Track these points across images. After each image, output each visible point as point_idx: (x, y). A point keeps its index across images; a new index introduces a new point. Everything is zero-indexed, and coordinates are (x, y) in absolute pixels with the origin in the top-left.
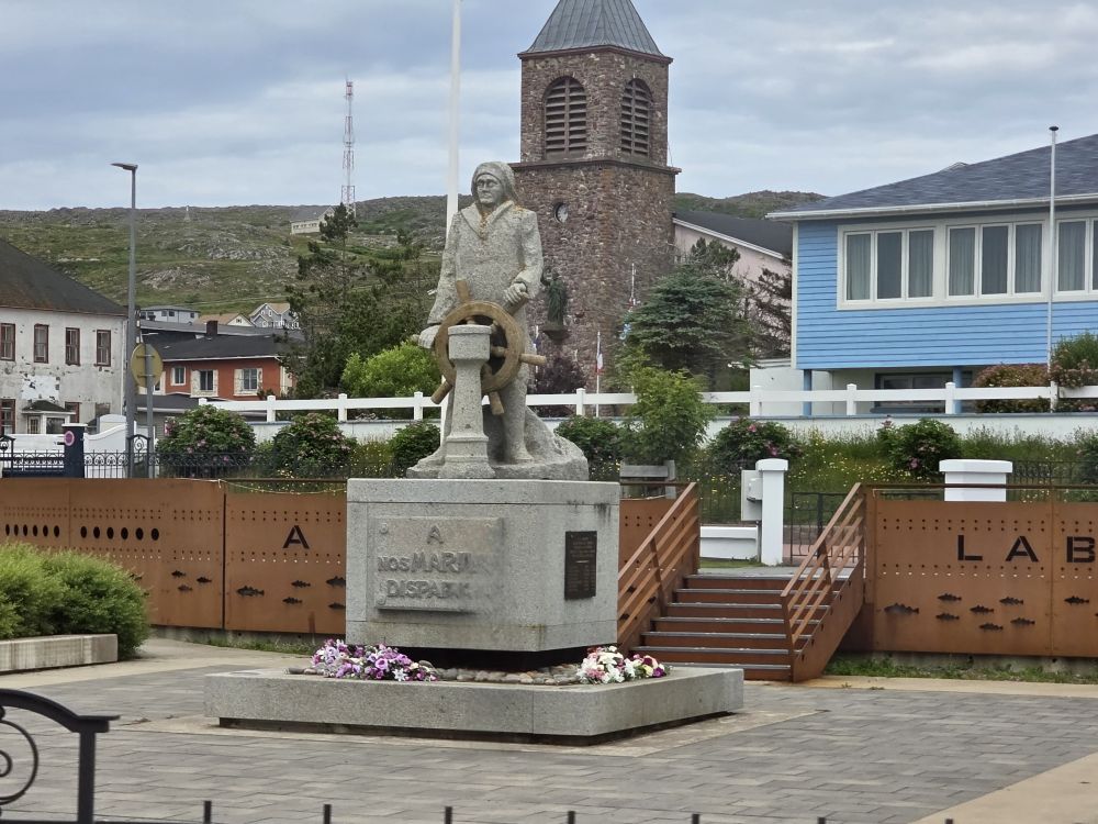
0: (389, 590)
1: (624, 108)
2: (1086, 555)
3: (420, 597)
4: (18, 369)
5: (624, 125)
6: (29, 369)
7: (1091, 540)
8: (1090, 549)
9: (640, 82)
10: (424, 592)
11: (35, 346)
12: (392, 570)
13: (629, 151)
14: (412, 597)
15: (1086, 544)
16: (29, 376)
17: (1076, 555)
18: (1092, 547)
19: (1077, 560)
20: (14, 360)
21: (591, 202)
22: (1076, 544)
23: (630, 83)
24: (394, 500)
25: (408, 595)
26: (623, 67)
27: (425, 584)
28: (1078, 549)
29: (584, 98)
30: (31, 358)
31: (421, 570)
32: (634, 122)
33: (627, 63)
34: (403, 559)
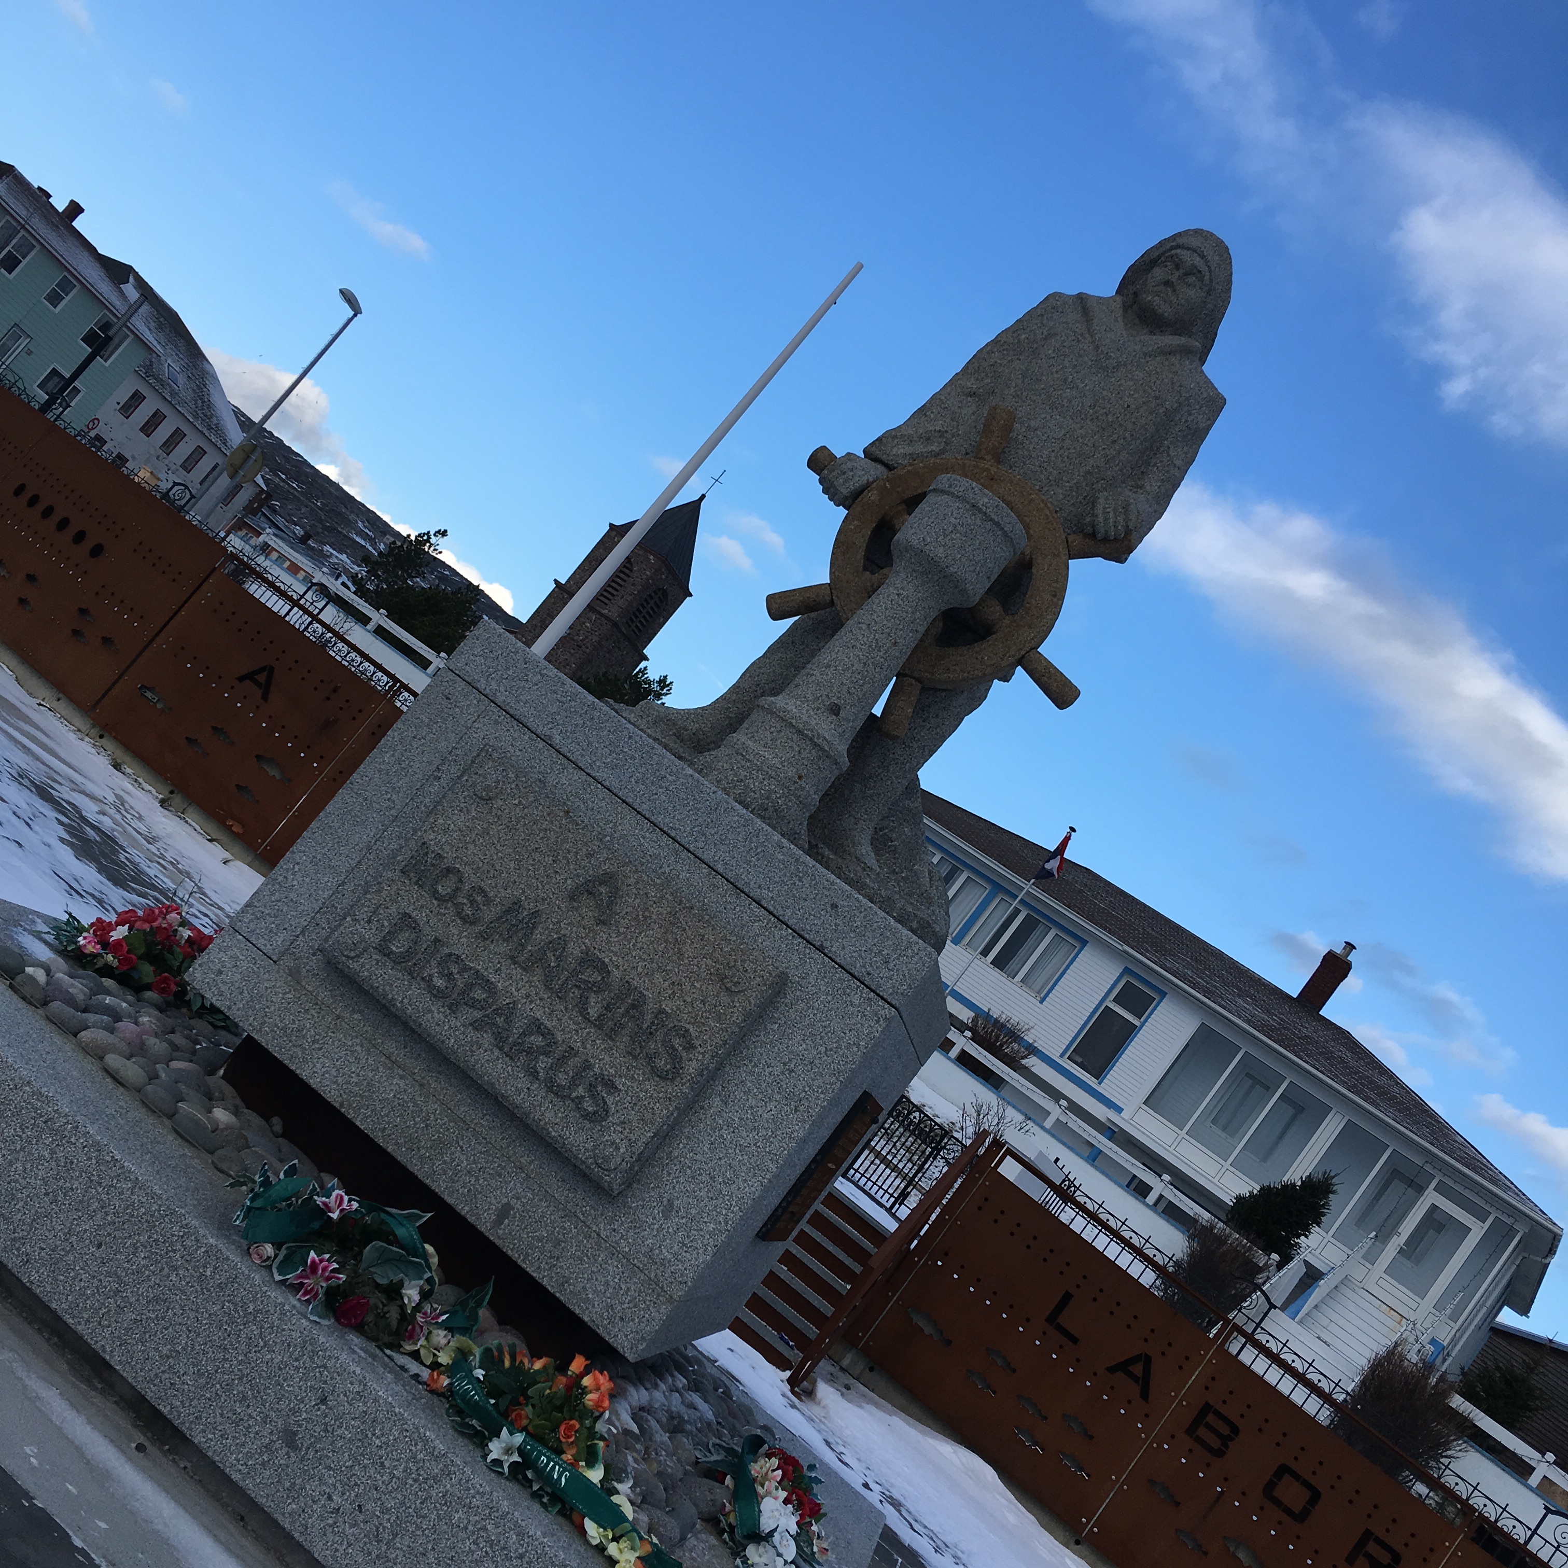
0: (391, 935)
1: (646, 600)
2: (1215, 1442)
3: (453, 1008)
4: (167, 462)
5: (638, 610)
6: (173, 467)
7: (1235, 1430)
8: (1226, 1440)
9: (665, 593)
10: (473, 1004)
11: (188, 458)
12: (435, 894)
13: (630, 626)
14: (439, 995)
15: (1225, 1431)
16: (170, 472)
17: (1202, 1432)
18: (1232, 1439)
19: (1200, 1441)
20: (168, 455)
21: (587, 637)
22: (1210, 1418)
23: (660, 590)
24: (557, 740)
25: (428, 981)
26: (663, 577)
27: (489, 986)
28: (1209, 1426)
29: (629, 576)
30: (180, 462)
31: (503, 948)
32: (644, 612)
33: (667, 577)
34: (482, 891)
